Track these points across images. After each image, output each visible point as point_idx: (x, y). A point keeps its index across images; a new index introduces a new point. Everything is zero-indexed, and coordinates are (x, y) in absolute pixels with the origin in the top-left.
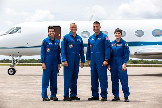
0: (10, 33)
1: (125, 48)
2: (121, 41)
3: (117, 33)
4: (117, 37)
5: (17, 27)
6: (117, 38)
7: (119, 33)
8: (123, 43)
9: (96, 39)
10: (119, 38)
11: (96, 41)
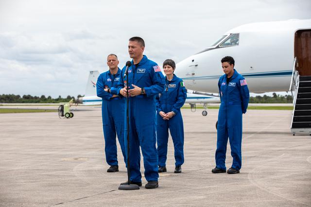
0: (218, 47)
1: (180, 90)
2: (175, 79)
3: (166, 68)
4: (167, 73)
5: (231, 34)
6: (168, 75)
7: (168, 67)
8: (178, 83)
9: (134, 71)
10: (170, 74)
11: (135, 75)
